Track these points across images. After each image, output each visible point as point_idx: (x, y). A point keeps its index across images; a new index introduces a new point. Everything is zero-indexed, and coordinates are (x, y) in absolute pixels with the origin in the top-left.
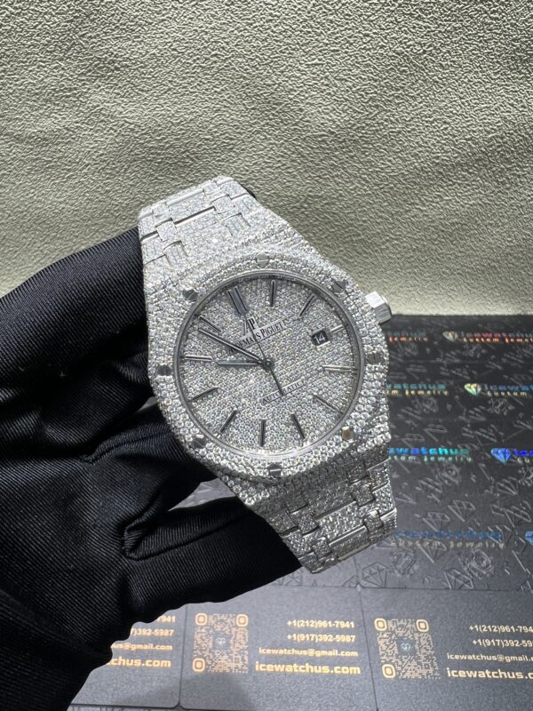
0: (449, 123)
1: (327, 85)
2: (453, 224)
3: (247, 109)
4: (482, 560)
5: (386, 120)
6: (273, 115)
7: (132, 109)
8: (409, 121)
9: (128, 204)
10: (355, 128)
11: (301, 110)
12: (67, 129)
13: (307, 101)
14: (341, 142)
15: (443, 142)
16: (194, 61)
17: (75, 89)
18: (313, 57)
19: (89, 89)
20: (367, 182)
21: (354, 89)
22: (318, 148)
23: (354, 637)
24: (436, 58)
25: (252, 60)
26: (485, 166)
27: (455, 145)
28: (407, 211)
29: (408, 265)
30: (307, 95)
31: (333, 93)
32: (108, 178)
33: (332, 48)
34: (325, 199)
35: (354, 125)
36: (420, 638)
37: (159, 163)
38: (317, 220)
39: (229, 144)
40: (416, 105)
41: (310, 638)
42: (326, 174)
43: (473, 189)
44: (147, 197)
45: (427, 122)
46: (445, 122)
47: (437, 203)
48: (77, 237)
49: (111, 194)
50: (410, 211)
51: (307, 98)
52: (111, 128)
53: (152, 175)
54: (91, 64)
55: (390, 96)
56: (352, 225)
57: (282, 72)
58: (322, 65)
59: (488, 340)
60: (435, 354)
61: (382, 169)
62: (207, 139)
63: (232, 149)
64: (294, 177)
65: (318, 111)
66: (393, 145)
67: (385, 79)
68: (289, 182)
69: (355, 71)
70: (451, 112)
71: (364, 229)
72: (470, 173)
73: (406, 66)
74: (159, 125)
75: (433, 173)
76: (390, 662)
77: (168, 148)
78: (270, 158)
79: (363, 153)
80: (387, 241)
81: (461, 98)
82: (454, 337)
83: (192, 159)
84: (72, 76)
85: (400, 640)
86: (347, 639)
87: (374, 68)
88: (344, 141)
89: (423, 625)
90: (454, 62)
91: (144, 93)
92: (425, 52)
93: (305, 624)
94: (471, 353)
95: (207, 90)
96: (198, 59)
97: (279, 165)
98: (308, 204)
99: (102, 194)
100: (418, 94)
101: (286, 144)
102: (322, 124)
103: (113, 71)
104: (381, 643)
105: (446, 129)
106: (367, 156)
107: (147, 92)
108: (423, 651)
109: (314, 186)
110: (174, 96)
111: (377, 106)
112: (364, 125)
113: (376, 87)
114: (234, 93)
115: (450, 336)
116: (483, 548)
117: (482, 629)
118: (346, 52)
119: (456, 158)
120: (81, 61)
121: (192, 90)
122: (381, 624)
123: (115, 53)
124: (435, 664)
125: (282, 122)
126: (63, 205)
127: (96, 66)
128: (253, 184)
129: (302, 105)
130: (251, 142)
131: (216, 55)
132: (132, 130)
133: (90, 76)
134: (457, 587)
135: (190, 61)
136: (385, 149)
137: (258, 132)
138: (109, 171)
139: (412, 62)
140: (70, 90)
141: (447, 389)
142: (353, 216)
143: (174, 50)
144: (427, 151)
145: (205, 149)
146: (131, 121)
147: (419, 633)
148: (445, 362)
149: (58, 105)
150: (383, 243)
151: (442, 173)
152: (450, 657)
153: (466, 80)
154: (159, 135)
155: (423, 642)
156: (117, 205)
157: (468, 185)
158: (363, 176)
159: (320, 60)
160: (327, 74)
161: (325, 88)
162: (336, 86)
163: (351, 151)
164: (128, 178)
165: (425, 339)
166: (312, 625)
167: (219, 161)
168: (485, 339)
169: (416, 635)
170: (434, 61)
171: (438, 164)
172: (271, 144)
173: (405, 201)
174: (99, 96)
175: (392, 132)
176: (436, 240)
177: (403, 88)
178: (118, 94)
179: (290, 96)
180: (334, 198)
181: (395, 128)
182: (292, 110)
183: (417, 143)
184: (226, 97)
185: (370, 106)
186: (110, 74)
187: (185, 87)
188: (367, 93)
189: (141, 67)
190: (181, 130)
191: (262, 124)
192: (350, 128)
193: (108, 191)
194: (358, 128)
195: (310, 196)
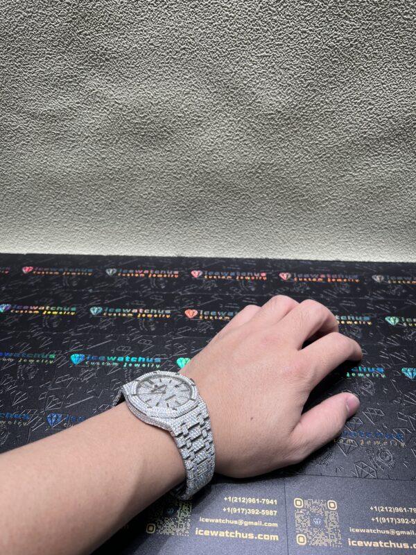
0: (373, 105)
1: (273, 73)
2: (379, 187)
3: (211, 92)
4: (386, 455)
5: (322, 102)
6: (231, 97)
7: (120, 92)
8: (341, 102)
9: (120, 169)
10: (297, 108)
11: (253, 93)
12: (70, 108)
13: (258, 86)
14: (286, 120)
15: (369, 120)
16: (168, 53)
17: (76, 76)
18: (262, 50)
19: (86, 76)
20: (309, 152)
21: (295, 76)
22: (268, 124)
23: (276, 512)
24: (361, 50)
25: (214, 53)
26: (404, 139)
27: (379, 123)
28: (342, 176)
29: (344, 221)
30: (258, 81)
31: (278, 80)
32: (103, 148)
33: (277, 43)
34: (275, 166)
35: (297, 105)
36: (329, 514)
37: (143, 136)
38: (269, 183)
39: (197, 121)
40: (346, 90)
41: (241, 511)
42: (275, 146)
43: (394, 159)
44: (134, 163)
45: (355, 103)
46: (370, 104)
47: (366, 170)
48: (81, 195)
49: (106, 161)
50: (344, 176)
51: (258, 83)
52: (105, 108)
53: (137, 146)
54: (87, 56)
55: (325, 82)
56: (297, 187)
57: (238, 62)
58: (270, 56)
59: (408, 282)
60: (364, 292)
61: (320, 141)
62: (179, 117)
63: (199, 125)
64: (250, 147)
65: (267, 94)
66: (329, 122)
67: (320, 68)
68: (246, 151)
69: (296, 61)
70: (375, 95)
71: (307, 191)
72: (392, 146)
73: (336, 57)
74: (142, 106)
75: (362, 146)
76: (303, 533)
77: (149, 124)
78: (230, 132)
79: (305, 128)
80: (327, 200)
81: (383, 84)
82: (381, 279)
83: (168, 133)
84: (72, 65)
85: (313, 516)
86: (271, 513)
87: (311, 59)
88: (289, 118)
89: (332, 505)
90: (376, 54)
91: (129, 80)
92: (352, 46)
93: (238, 500)
94: (393, 292)
95: (178, 77)
96: (170, 52)
97: (238, 137)
98: (262, 170)
99: (99, 161)
100: (348, 80)
101: (243, 120)
102: (271, 104)
103: (104, 62)
104: (297, 517)
105: (371, 109)
106: (307, 131)
107: (131, 78)
108: (331, 525)
109: (265, 155)
110: (152, 82)
111: (314, 91)
112: (304, 106)
113: (313, 75)
114: (200, 80)
115: (377, 279)
116: (387, 446)
117: (381, 509)
118: (288, 46)
119: (380, 133)
121: (167, 77)
122: (299, 503)
123: (105, 47)
124: (339, 535)
125: (239, 103)
126: (69, 169)
127: (91, 57)
128: (217, 153)
129: (254, 89)
130: (215, 119)
131: (184, 49)
132: (121, 109)
133: (86, 66)
134: (363, 476)
135: (164, 54)
137: (220, 111)
138: (104, 142)
139: (341, 54)
140: (72, 77)
141: (371, 320)
142: (298, 180)
143: (152, 44)
144: (356, 128)
145: (178, 125)
146: (120, 102)
147: (329, 510)
148: (371, 299)
149: (63, 89)
150: (323, 202)
151: (370, 146)
152: (352, 530)
153: (386, 69)
154: (142, 113)
155: (331, 518)
156: (111, 170)
157: (390, 155)
158: (305, 148)
159: (267, 53)
160: (274, 63)
161: (272, 75)
162: (281, 74)
163: (295, 127)
164: (119, 147)
165: (357, 281)
166: (243, 501)
167: (189, 134)
168: (406, 281)
169: (326, 513)
170: (359, 54)
171: (365, 138)
172: (230, 121)
173: (339, 168)
174: (94, 82)
175: (327, 111)
176: (366, 200)
177: (335, 75)
178: (109, 80)
179: (245, 82)
180: (282, 165)
181: (330, 108)
182: (246, 93)
183: (348, 120)
184: (194, 83)
185: (309, 90)
186: (102, 64)
187: (161, 75)
188: (306, 80)
189: (126, 58)
190: (159, 109)
191: (223, 104)
192: (293, 108)
193: (104, 158)
194: (300, 108)
195: (263, 163)
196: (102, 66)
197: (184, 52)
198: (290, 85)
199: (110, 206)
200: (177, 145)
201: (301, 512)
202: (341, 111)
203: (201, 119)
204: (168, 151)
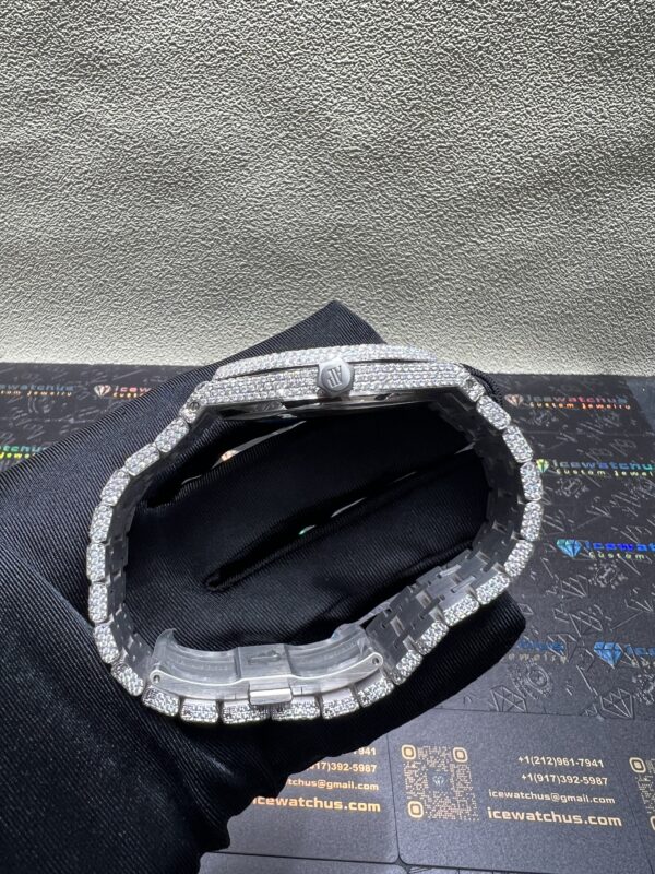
0: (510, 137)
1: (360, 89)
2: (517, 261)
3: (262, 117)
4: (539, 676)
5: (433, 132)
7: (122, 116)
8: (462, 133)
9: (119, 233)
10: (395, 141)
11: (329, 119)
12: (43, 140)
13: (336, 108)
14: (378, 159)
15: (504, 160)
16: (198, 57)
17: (53, 91)
18: (343, 54)
19: (70, 92)
20: (411, 208)
21: (393, 94)
22: (349, 166)
23: (375, 766)
24: (495, 56)
25: (268, 57)
26: (557, 189)
27: (519, 164)
28: (460, 245)
29: (462, 312)
30: (335, 101)
31: (367, 99)
32: (94, 201)
33: (366, 44)
34: (358, 229)
35: (394, 138)
36: (456, 770)
37: (156, 182)
38: (349, 255)
39: (240, 161)
40: (470, 114)
41: (322, 767)
42: (360, 199)
43: (542, 219)
44: (141, 224)
45: (484, 135)
46: (506, 136)
47: (498, 235)
48: (56, 271)
49: (97, 220)
50: (464, 244)
51: (336, 104)
52: (97, 140)
53: (148, 198)
54: (72, 61)
55: (438, 102)
56: (392, 261)
57: (305, 72)
58: (354, 64)
59: (561, 405)
61: (428, 192)
62: (213, 154)
63: (244, 166)
64: (321, 201)
65: (350, 121)
66: (443, 164)
67: (431, 81)
68: (314, 207)
69: (395, 72)
70: (514, 123)
71: (407, 267)
72: (538, 199)
73: (457, 66)
74: (155, 137)
75: (493, 199)
76: (418, 799)
77: (166, 165)
78: (291, 177)
79: (405, 173)
80: (436, 281)
81: (526, 106)
82: (518, 401)
83: (195, 178)
84: (49, 75)
85: (431, 772)
86: (367, 768)
87: (418, 68)
88: (382, 157)
89: (461, 754)
90: (516, 61)
91: (137, 97)
92: (480, 48)
94: (539, 421)
95: (213, 93)
96: (202, 55)
97: (303, 186)
98: (338, 234)
99: (86, 220)
100: (473, 101)
101: (310, 160)
102: (354, 136)
103: (99, 70)
104: (407, 774)
105: (508, 144)
106: (410, 176)
107: (140, 95)
108: (460, 785)
109: (344, 212)
110: (173, 100)
111: (422, 115)
112: (406, 138)
113: (421, 92)
114: (246, 98)
115: (513, 400)
116: (540, 662)
117: (534, 760)
118: (383, 48)
119: (520, 180)
120: (60, 57)
121: (195, 94)
122: (409, 752)
123: (101, 47)
124: (474, 802)
125: (305, 134)
126: (39, 233)
127: (78, 63)
128: (270, 210)
129: (329, 113)
130: (268, 158)
131: (223, 51)
132: (123, 142)
133: (71, 75)
134: (505, 709)
135: (191, 58)
136: (432, 169)
137: (276, 146)
138: (94, 192)
139: (464, 60)
140: (47, 92)
142: (393, 250)
143: (173, 44)
144: (485, 171)
145: (210, 166)
146: (121, 131)
147: (456, 763)
149: (32, 111)
150: (431, 284)
151: (505, 198)
152: (493, 794)
153: (532, 84)
154: (156, 148)
155: (460, 776)
156: (104, 234)
157: (535, 213)
158: (405, 201)
159: (350, 58)
160: (361, 74)
161: (358, 92)
162: (371, 91)
163: (390, 171)
164: (118, 200)
167: (228, 180)
168: (557, 404)
169: (453, 766)
170: (492, 60)
171: (498, 186)
172: (291, 160)
173: (457, 232)
174: (81, 100)
175: (441, 147)
176: (497, 281)
177: (453, 92)
178: (105, 98)
179: (316, 102)
180: (370, 228)
181: (445, 142)
182: (317, 119)
183: (472, 160)
184: (236, 103)
185: (413, 115)
186: (94, 73)
187: (186, 90)
188: (409, 99)
189: (133, 65)
190: (182, 142)
191: (281, 135)
192: (389, 142)
193: (94, 217)
194: (399, 142)
195: (341, 225)
196: (95, 76)
197: (222, 56)
198: (384, 107)
199: (100, 289)
200: (208, 196)
201: (413, 766)
202: (462, 147)
203: (246, 157)
204: (195, 206)
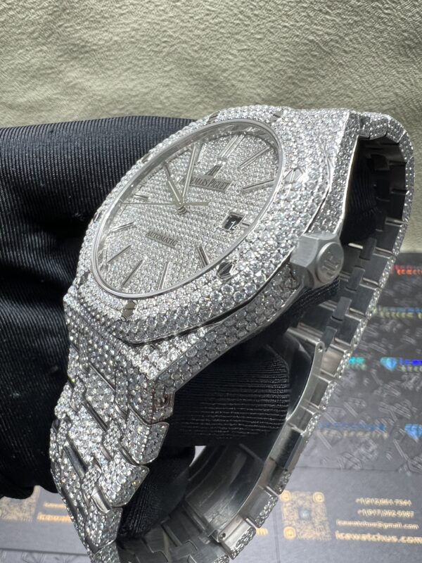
4: (370, 446)
5: (301, 95)
16: (148, 46)
17: (55, 68)
21: (276, 70)
36: (317, 506)
54: (67, 49)
67: (300, 62)
70: (354, 89)
85: (300, 509)
89: (319, 497)
92: (332, 40)
96: (151, 45)
104: (285, 510)
108: (319, 517)
118: (269, 41)
122: (285, 495)
123: (86, 40)
124: (327, 528)
134: (348, 467)
147: (317, 503)
155: (319, 510)
170: (339, 48)
201: (289, 504)
203: (179, 111)
